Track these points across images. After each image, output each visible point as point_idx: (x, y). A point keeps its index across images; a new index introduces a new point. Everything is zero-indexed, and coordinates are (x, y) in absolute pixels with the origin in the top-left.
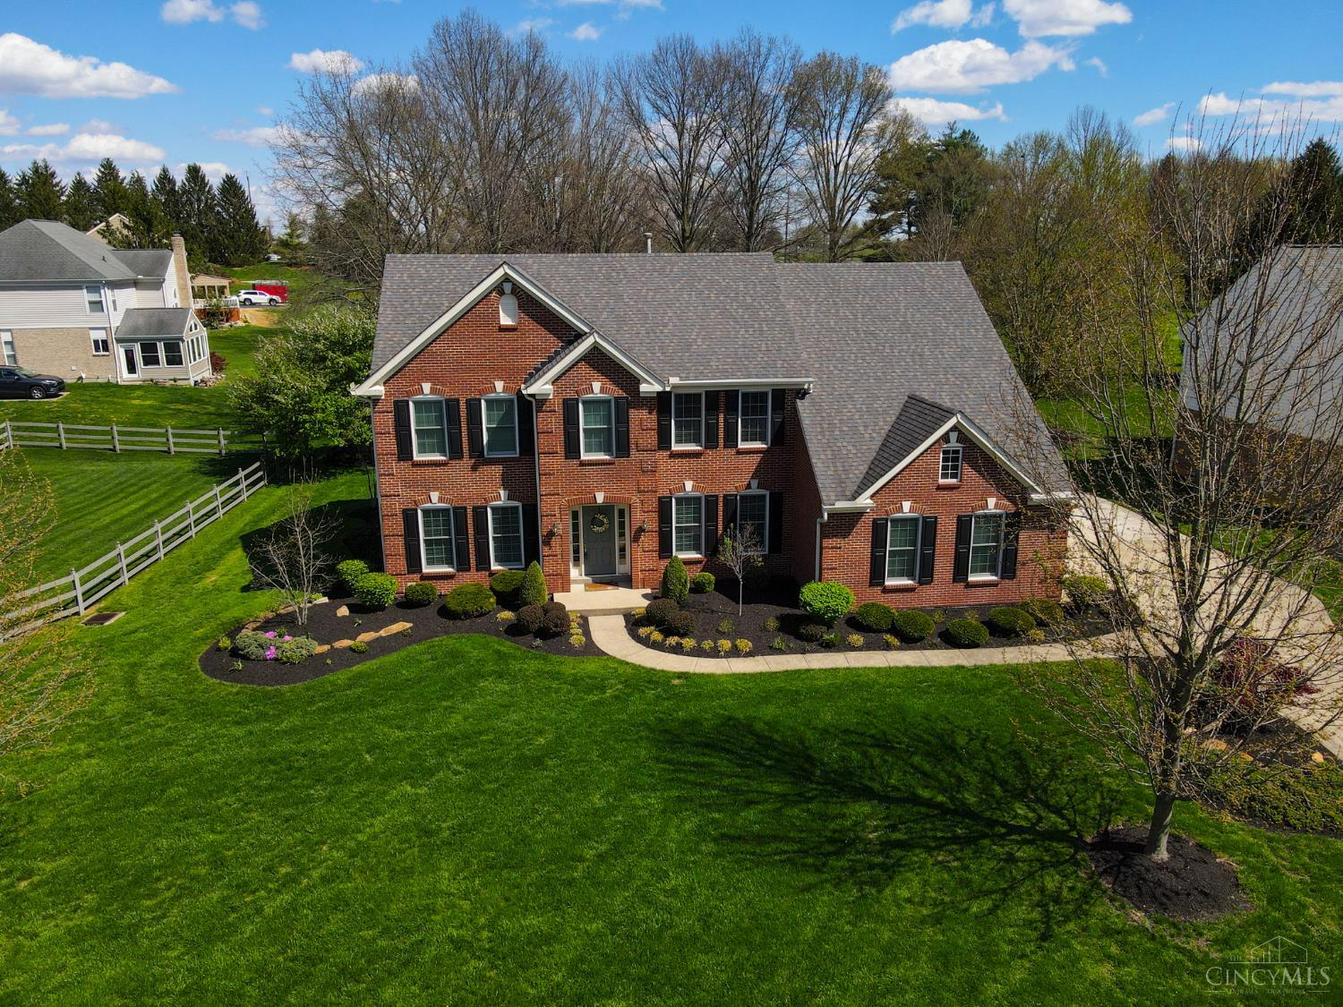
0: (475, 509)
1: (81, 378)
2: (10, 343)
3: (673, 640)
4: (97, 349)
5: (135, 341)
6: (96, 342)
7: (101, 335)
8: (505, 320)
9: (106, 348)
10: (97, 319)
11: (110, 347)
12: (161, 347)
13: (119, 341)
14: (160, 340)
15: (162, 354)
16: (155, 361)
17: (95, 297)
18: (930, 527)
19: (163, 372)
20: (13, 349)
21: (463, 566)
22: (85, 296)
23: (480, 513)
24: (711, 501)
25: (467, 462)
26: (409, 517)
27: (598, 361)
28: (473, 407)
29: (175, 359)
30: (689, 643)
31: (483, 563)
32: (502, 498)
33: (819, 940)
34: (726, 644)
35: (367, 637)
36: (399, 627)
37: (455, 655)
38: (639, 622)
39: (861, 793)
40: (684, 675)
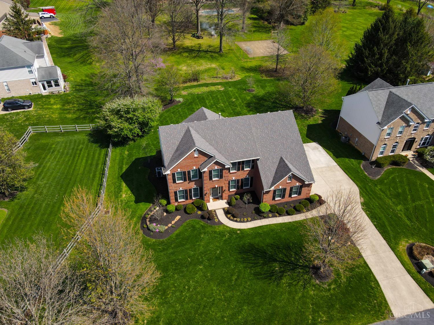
0: (189, 189)
1: (30, 93)
2: (7, 85)
3: (235, 219)
4: (33, 84)
5: (44, 81)
6: (33, 83)
7: (34, 81)
8: (196, 156)
9: (36, 84)
10: (31, 76)
11: (37, 83)
12: (52, 82)
13: (39, 81)
14: (52, 80)
16: (51, 86)
17: (30, 69)
18: (285, 190)
19: (54, 89)
20: (8, 87)
21: (187, 199)
22: (26, 70)
24: (238, 181)
25: (188, 181)
26: (176, 193)
27: (217, 163)
28: (189, 172)
29: (57, 85)
30: (239, 220)
31: (191, 198)
32: (195, 186)
33: (272, 292)
34: (246, 219)
35: (173, 222)
36: (178, 217)
37: (193, 227)
38: (227, 212)
39: (275, 260)
40: (239, 230)
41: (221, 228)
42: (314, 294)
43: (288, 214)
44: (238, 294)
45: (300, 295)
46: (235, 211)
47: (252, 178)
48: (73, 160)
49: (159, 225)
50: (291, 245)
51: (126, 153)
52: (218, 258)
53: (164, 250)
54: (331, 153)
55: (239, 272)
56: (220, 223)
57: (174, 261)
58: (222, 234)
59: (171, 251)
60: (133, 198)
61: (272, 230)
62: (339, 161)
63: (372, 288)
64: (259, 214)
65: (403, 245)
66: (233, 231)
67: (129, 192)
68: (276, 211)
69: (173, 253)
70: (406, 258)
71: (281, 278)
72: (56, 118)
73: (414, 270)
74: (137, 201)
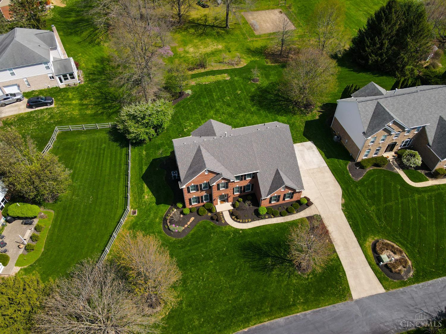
0: (201, 197)
1: (49, 87)
2: (27, 81)
3: (238, 220)
4: (51, 78)
5: (61, 75)
6: (50, 77)
7: (51, 75)
8: (206, 174)
9: (53, 78)
10: (49, 71)
11: (54, 77)
12: (68, 75)
13: (56, 76)
14: (67, 74)
15: (68, 76)
16: (67, 79)
17: (46, 66)
18: (279, 196)
19: (70, 81)
20: (28, 82)
21: (199, 202)
22: (44, 66)
23: (202, 197)
24: (241, 187)
25: (200, 191)
26: (190, 200)
27: (223, 179)
28: (201, 185)
29: (73, 78)
30: (241, 221)
31: (202, 201)
32: (206, 194)
33: (265, 281)
34: (247, 221)
35: (189, 223)
36: (192, 219)
37: (205, 227)
38: (232, 214)
39: (268, 256)
40: (241, 230)
41: (227, 228)
42: (296, 283)
43: (281, 215)
44: (239, 283)
45: (285, 283)
46: (238, 213)
47: (253, 185)
48: (99, 160)
49: (177, 226)
50: (282, 243)
51: (144, 153)
52: (224, 255)
53: (183, 247)
54: (323, 153)
55: (241, 265)
56: (226, 224)
57: (191, 257)
58: (227, 234)
59: (188, 248)
60: (154, 199)
61: (268, 230)
62: (329, 162)
63: (340, 277)
64: (258, 216)
65: (370, 241)
66: (236, 231)
67: (150, 194)
68: (272, 213)
69: (190, 250)
70: (370, 252)
71: (272, 270)
72: (77, 115)
73: (374, 262)
74: (158, 203)
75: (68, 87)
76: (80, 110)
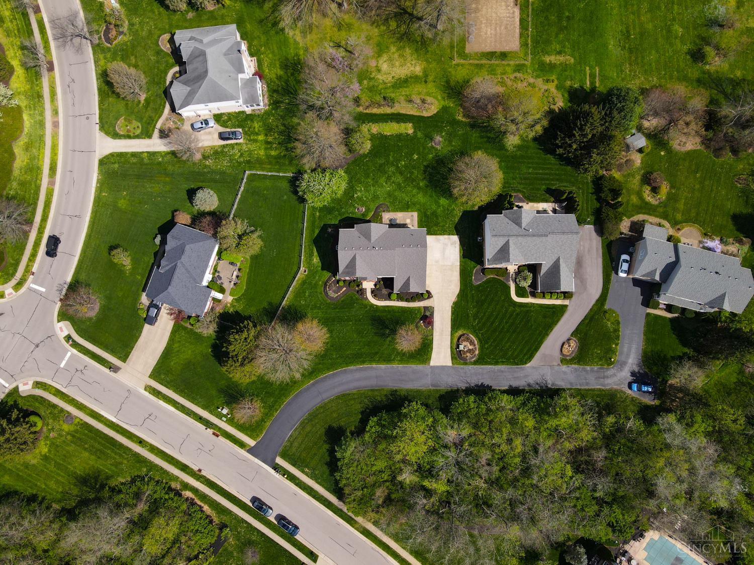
5: (249, 105)
6: (238, 106)
9: (241, 106)
10: (237, 103)
12: (254, 103)
13: (244, 105)
16: (253, 106)
19: (256, 108)
30: (377, 298)
34: (381, 299)
35: (341, 292)
36: (344, 289)
37: (352, 297)
38: (372, 292)
39: (388, 328)
40: (376, 305)
41: (367, 302)
43: (406, 301)
44: (365, 340)
46: (377, 292)
49: (333, 293)
51: (318, 214)
52: (360, 321)
53: (335, 309)
54: (462, 252)
55: (369, 330)
56: (367, 298)
57: (338, 317)
58: (366, 306)
59: (338, 310)
60: (320, 264)
61: (393, 310)
62: (463, 262)
63: (428, 351)
64: (389, 297)
65: (460, 333)
66: (372, 305)
67: (318, 258)
68: (400, 297)
69: (338, 312)
70: (455, 340)
71: (387, 337)
72: (263, 156)
73: (455, 347)
74: (323, 269)
75: (253, 113)
76: (266, 149)
